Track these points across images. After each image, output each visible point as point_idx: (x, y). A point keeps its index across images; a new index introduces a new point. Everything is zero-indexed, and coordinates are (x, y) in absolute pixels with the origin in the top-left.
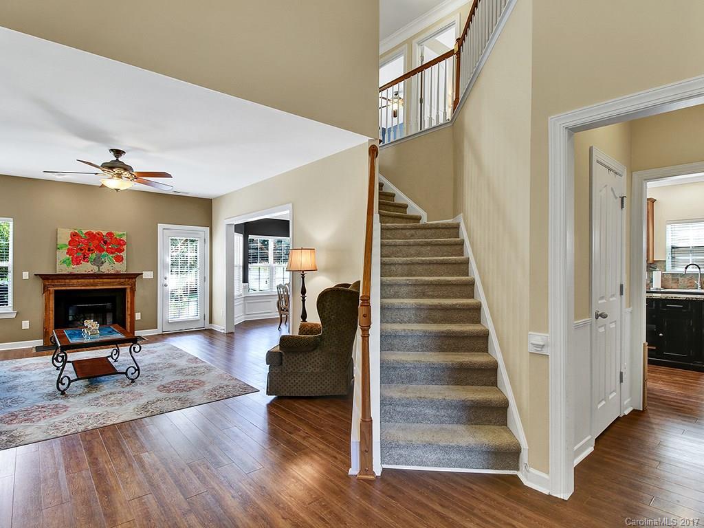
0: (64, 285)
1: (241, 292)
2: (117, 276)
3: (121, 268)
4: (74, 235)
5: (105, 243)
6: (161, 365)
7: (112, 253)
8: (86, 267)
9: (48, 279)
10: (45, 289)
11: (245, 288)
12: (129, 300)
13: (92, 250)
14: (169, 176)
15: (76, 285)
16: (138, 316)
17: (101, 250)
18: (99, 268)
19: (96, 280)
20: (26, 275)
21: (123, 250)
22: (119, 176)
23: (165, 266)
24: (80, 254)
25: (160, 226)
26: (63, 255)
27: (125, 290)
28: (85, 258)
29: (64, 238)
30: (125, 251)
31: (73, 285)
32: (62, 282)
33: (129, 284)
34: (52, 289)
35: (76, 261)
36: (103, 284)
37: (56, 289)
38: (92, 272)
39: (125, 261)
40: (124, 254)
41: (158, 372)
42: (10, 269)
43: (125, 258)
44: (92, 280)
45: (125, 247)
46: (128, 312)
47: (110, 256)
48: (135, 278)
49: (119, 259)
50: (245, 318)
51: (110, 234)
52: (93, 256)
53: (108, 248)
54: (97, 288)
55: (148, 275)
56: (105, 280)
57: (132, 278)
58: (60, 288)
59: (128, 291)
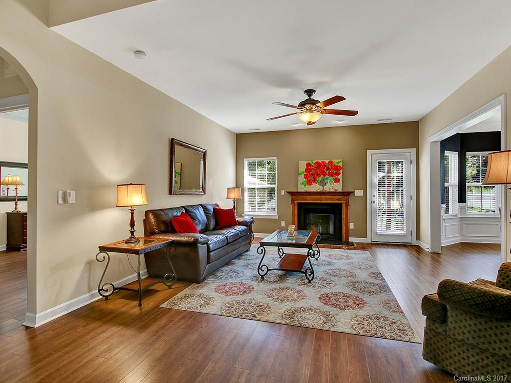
0: (303, 199)
1: (457, 212)
2: (335, 193)
3: (338, 187)
4: (308, 165)
5: (328, 169)
6: (344, 273)
7: (332, 176)
8: (315, 187)
9: (294, 195)
10: (293, 201)
11: (461, 208)
12: (345, 213)
13: (319, 175)
14: (342, 99)
15: (309, 200)
16: (352, 226)
17: (325, 174)
18: (323, 188)
19: (322, 196)
20: (283, 192)
21: (339, 174)
22: (311, 110)
23: (373, 186)
24: (311, 178)
25: (369, 152)
26: (302, 179)
27: (341, 204)
28: (315, 181)
29: (302, 167)
30: (341, 175)
31: (307, 200)
32: (301, 197)
33: (344, 200)
34: (296, 202)
35: (309, 183)
36: (326, 199)
37: (298, 201)
38: (319, 191)
39: (341, 182)
40: (340, 177)
41: (336, 278)
42: (276, 189)
43: (341, 180)
44: (319, 196)
45: (341, 171)
46: (344, 222)
47: (331, 178)
48: (349, 195)
49: (337, 180)
50: (462, 240)
51: (331, 162)
52: (319, 179)
53: (329, 173)
54: (323, 202)
55: (359, 193)
56: (328, 197)
57: (347, 195)
58: (300, 201)
59: (344, 206)
